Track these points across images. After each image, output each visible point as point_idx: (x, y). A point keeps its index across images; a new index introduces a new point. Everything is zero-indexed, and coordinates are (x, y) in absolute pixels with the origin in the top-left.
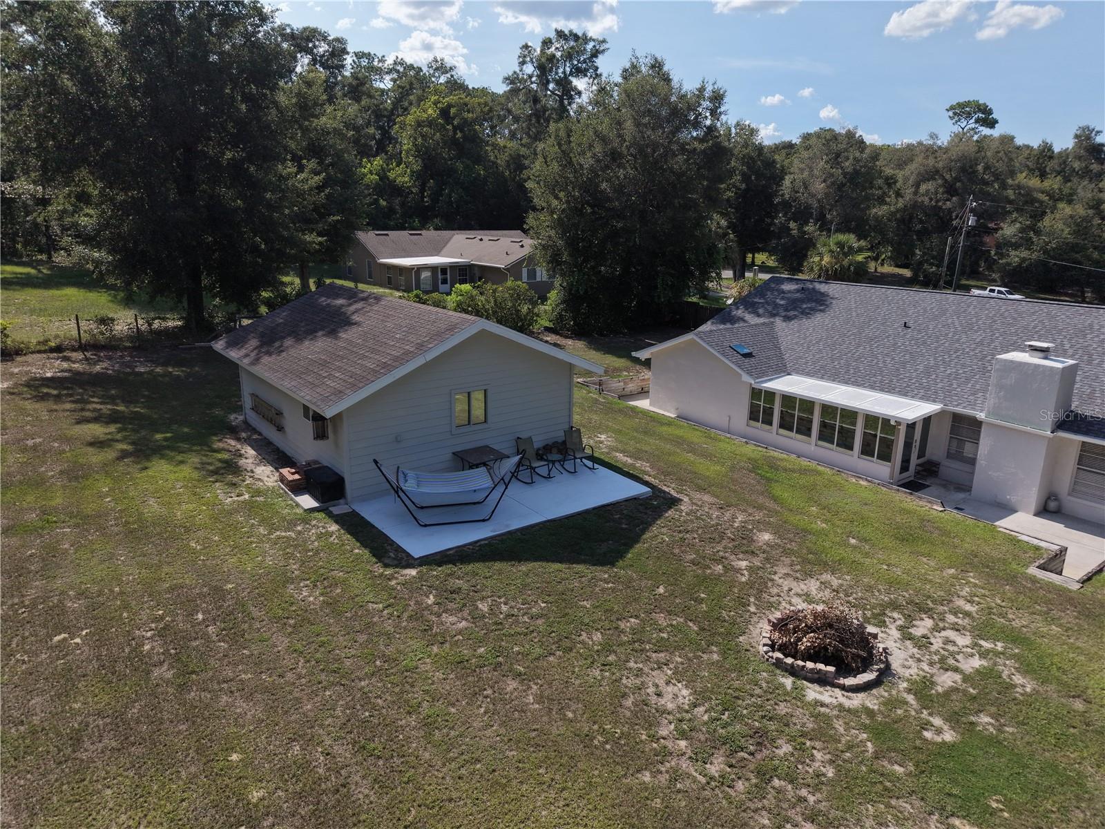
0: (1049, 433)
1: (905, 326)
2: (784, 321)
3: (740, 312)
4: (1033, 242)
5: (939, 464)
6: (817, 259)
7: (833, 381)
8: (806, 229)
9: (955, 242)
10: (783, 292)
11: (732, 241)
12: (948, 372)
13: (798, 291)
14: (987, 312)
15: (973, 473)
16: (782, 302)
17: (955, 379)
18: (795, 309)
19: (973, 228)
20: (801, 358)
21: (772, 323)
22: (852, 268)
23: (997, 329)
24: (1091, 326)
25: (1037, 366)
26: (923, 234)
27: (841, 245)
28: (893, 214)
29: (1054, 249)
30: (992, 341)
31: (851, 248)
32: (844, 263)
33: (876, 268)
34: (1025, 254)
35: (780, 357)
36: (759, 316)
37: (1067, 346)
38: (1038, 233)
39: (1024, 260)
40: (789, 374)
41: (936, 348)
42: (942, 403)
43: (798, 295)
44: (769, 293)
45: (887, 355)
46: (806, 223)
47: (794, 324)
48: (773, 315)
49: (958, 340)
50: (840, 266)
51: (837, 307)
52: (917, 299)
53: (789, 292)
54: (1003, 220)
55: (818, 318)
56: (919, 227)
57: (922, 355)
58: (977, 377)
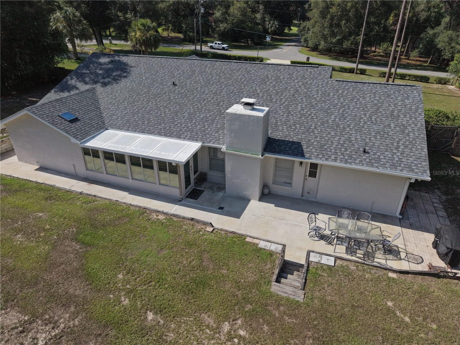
0: (260, 156)
1: (174, 84)
2: (102, 86)
3: (73, 81)
4: (227, 20)
5: (206, 174)
6: (133, 34)
7: (135, 131)
8: (127, 16)
9: (198, 21)
10: (101, 64)
11: (86, 24)
12: (202, 117)
13: (110, 63)
14: (216, 71)
15: (225, 177)
16: (100, 72)
17: (206, 121)
18: (108, 77)
19: (204, 13)
20: (114, 115)
21: (94, 88)
22: (152, 38)
23: (222, 82)
24: (267, 76)
25: (250, 116)
26: (185, 17)
27: (143, 25)
28: (169, 7)
29: (235, 23)
30: (222, 91)
31: (149, 27)
32: (147, 36)
33: (168, 34)
34: (225, 25)
35: (100, 116)
36: (86, 83)
37: (259, 91)
38: (229, 15)
39: (225, 28)
40: (107, 129)
41: (193, 99)
42: (201, 141)
43: (110, 66)
44: (91, 65)
45: (166, 107)
46: (127, 13)
47: (109, 88)
48: (96, 82)
49: (204, 92)
50: (146, 38)
51: (135, 73)
52: (178, 64)
53: (105, 64)
54: (215, 9)
55: (124, 83)
56: (183, 13)
57: (186, 105)
58: (217, 118)
